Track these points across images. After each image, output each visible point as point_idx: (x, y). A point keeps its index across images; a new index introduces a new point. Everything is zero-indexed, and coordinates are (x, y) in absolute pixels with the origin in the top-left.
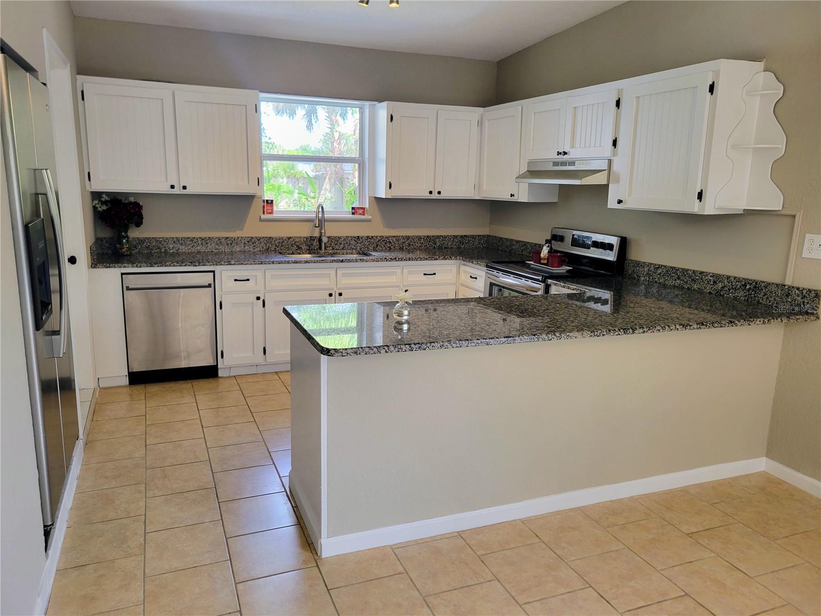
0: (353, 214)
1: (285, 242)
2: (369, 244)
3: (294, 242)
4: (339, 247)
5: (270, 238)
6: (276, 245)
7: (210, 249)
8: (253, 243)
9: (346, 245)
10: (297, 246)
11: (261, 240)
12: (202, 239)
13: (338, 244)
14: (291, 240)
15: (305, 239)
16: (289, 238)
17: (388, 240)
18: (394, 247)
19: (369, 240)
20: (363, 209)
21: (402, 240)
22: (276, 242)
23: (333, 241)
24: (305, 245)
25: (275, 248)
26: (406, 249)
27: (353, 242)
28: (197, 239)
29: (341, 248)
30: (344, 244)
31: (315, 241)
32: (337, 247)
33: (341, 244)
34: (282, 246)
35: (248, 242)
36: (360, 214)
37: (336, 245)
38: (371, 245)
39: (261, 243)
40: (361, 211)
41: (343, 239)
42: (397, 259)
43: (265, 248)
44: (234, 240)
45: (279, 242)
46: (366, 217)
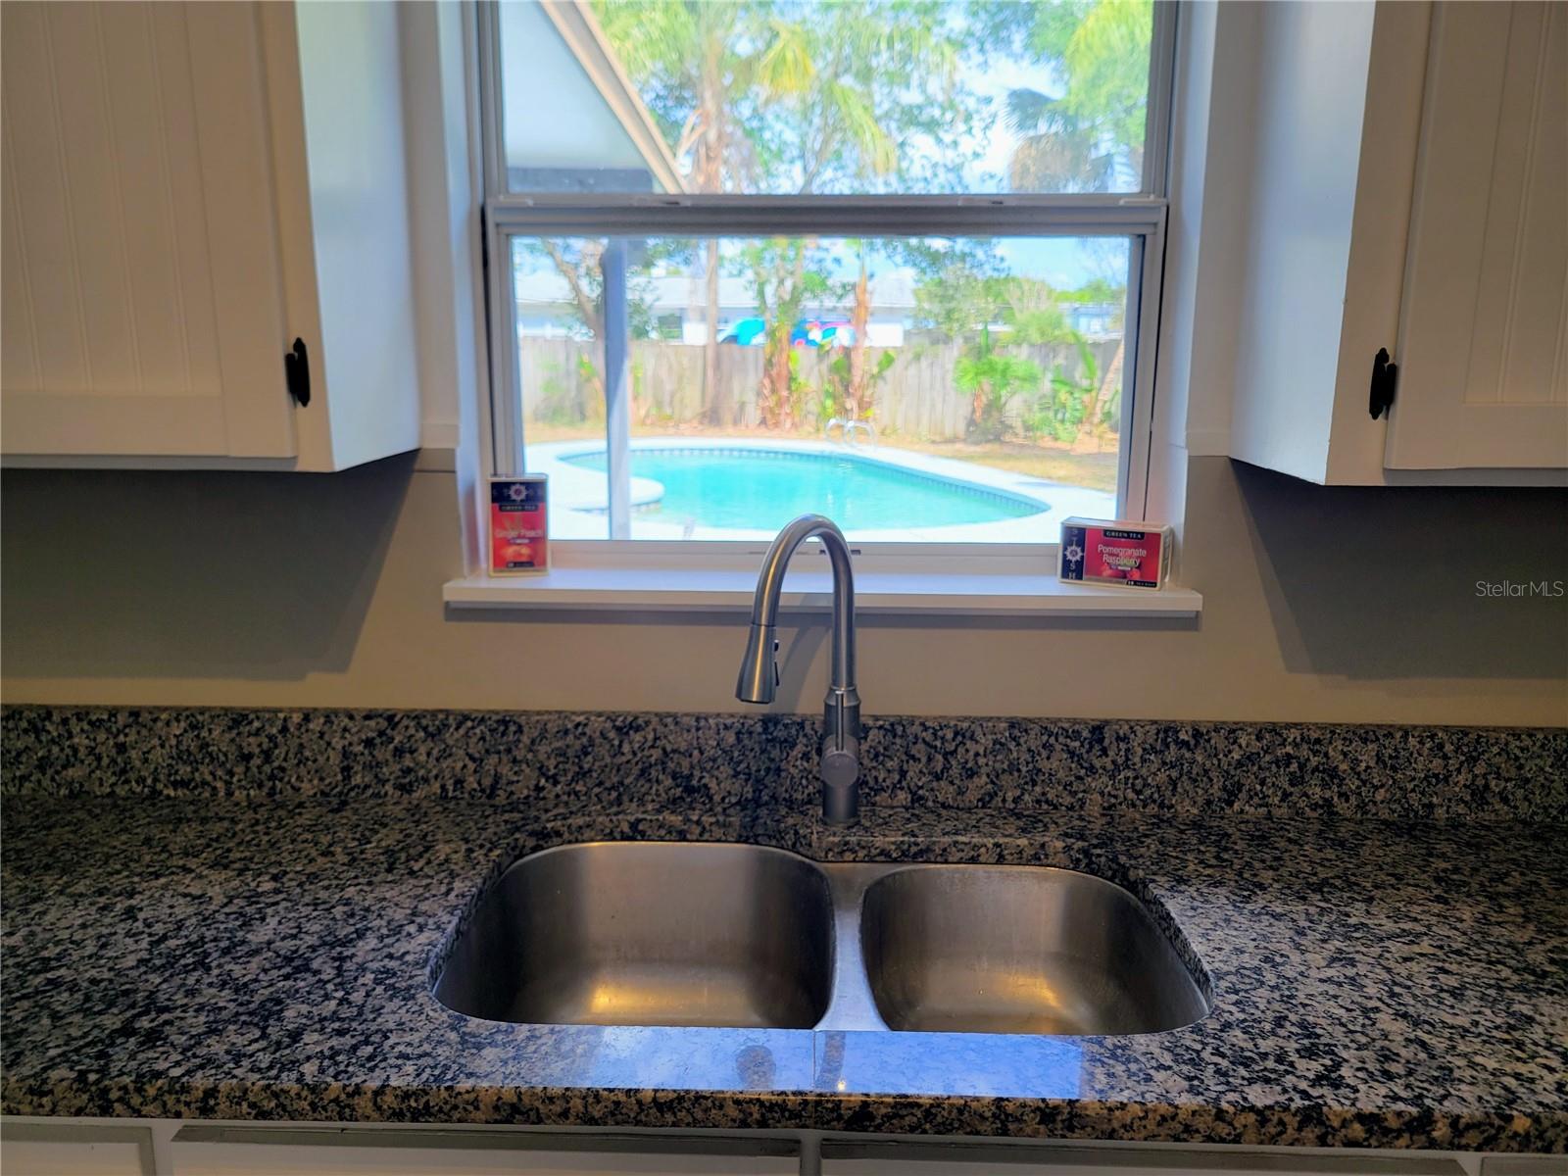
0: (1073, 570)
1: (603, 750)
2: (1174, 783)
3: (656, 754)
4: (961, 792)
5: (505, 720)
6: (542, 770)
7: (141, 780)
8: (399, 752)
9: (1006, 780)
10: (674, 776)
11: (451, 737)
12: (95, 725)
13: (955, 771)
14: (638, 737)
15: (731, 739)
16: (628, 726)
17: (1314, 761)
18: (1362, 807)
19: (1172, 754)
20: (1145, 541)
21: (1425, 763)
22: (543, 749)
23: (918, 749)
24: (726, 770)
25: (538, 789)
26: (1455, 824)
27: (1057, 764)
28: (65, 721)
29: (972, 796)
30: (995, 777)
31: (799, 748)
32: (946, 791)
33: (971, 774)
34: (582, 774)
35: (369, 743)
36: (1122, 576)
37: (938, 778)
38: (1185, 784)
39: (446, 754)
40: (1127, 558)
41: (986, 741)
42: (1441, 1131)
43: (471, 782)
44: (284, 730)
45: (562, 753)
46: (1169, 596)
